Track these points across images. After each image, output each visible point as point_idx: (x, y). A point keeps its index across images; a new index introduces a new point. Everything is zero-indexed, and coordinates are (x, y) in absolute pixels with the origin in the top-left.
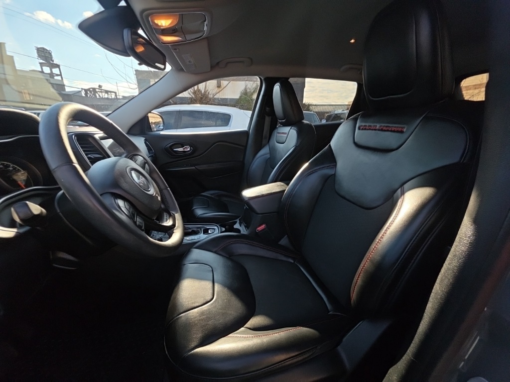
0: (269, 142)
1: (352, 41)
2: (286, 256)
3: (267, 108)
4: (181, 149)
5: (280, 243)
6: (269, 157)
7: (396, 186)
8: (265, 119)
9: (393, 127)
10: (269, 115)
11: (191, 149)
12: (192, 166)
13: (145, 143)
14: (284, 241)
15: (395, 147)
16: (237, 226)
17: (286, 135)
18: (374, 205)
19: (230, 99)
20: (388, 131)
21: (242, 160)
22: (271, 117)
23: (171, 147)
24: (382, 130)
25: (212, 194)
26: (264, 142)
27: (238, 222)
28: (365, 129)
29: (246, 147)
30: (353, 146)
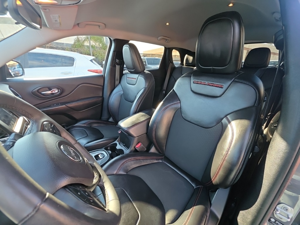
0: (120, 82)
1: (168, 24)
2: (157, 159)
3: (117, 60)
4: (49, 92)
5: (150, 152)
6: (123, 93)
7: (222, 116)
8: (116, 67)
9: (216, 84)
10: (118, 64)
11: (58, 91)
12: (62, 105)
13: (10, 89)
14: (153, 150)
15: (218, 95)
16: (118, 147)
17: (136, 80)
18: (210, 126)
19: (66, 44)
20: (213, 86)
21: (101, 95)
22: (119, 66)
23: (38, 91)
24: (209, 85)
25: (84, 124)
26: (117, 82)
27: (118, 143)
28: (198, 83)
29: (103, 86)
30: (191, 92)
